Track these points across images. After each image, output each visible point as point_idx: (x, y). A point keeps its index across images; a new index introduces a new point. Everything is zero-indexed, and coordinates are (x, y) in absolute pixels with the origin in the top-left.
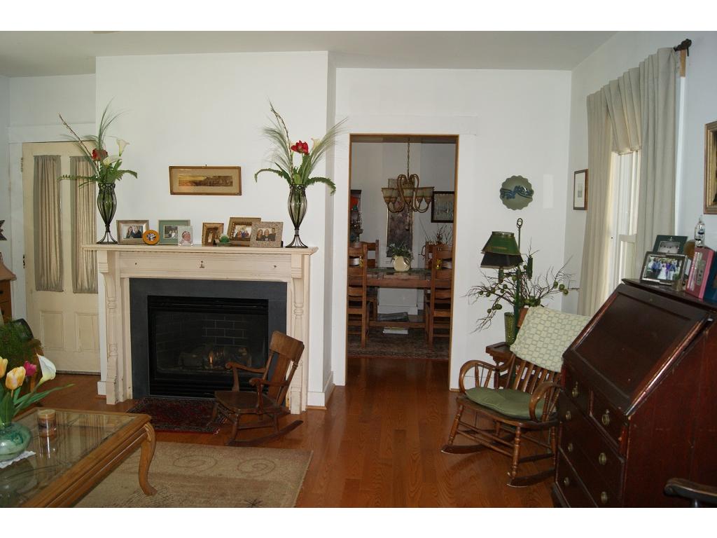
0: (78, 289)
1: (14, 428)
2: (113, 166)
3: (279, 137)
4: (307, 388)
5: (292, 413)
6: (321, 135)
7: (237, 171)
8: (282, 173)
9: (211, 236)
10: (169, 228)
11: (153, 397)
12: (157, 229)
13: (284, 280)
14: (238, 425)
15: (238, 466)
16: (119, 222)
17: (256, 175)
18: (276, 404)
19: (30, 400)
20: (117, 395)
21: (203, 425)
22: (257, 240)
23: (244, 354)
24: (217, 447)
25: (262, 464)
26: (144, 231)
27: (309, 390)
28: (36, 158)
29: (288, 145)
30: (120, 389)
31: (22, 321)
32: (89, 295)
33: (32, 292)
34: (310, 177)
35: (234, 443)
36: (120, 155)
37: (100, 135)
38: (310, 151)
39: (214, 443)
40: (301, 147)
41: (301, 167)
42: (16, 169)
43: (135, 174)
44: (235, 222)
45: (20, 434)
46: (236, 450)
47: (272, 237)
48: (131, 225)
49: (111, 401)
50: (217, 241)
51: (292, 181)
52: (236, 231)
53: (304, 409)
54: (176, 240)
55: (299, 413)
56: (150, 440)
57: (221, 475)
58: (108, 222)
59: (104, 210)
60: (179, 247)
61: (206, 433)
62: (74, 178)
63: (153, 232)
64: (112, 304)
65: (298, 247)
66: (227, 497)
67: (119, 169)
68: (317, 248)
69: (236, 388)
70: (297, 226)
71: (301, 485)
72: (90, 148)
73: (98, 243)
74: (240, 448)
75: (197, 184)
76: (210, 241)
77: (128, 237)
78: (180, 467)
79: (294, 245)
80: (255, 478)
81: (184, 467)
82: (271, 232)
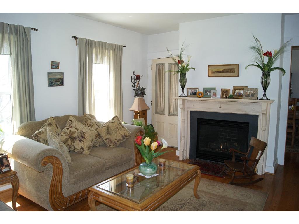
0: (170, 114)
1: (152, 164)
2: (186, 66)
3: (257, 50)
4: (266, 164)
5: (258, 174)
6: (278, 48)
7: (237, 66)
8: (259, 66)
9: (225, 94)
10: (207, 91)
11: (197, 159)
12: (202, 91)
13: (257, 114)
14: (234, 175)
15: (234, 193)
16: (187, 88)
17: (246, 67)
18: (252, 169)
19: (158, 155)
20: (183, 156)
21: (218, 173)
22: (246, 96)
23: (236, 146)
24: (224, 184)
25: (244, 195)
26: (197, 92)
27: (266, 165)
28: (157, 64)
29: (262, 53)
30: (185, 154)
31: (151, 125)
32: (174, 117)
33: (153, 114)
34: (272, 68)
35: (232, 183)
36: (188, 62)
37: (181, 54)
38: (272, 55)
39: (223, 182)
40: (268, 54)
41: (268, 63)
42: (149, 69)
43: (194, 69)
44: (235, 88)
45: (154, 167)
46: (233, 186)
47: (253, 95)
48: (192, 89)
49: (181, 159)
50: (227, 96)
51: (263, 69)
52: (236, 92)
53: (263, 173)
54: (210, 96)
55: (261, 175)
56: (199, 176)
57: (226, 196)
58: (183, 88)
59: (182, 83)
60: (211, 98)
61: (219, 177)
62: (170, 71)
63: (200, 92)
64: (183, 121)
65: (265, 100)
66: (229, 206)
67: (188, 67)
68: (274, 100)
69: (233, 160)
70: (265, 90)
71: (263, 207)
72: (177, 59)
73: (179, 97)
74: (235, 186)
75: (220, 72)
76: (224, 96)
77: (191, 94)
78: (209, 189)
79: (263, 99)
80: (242, 200)
81: (210, 190)
82: (252, 93)
